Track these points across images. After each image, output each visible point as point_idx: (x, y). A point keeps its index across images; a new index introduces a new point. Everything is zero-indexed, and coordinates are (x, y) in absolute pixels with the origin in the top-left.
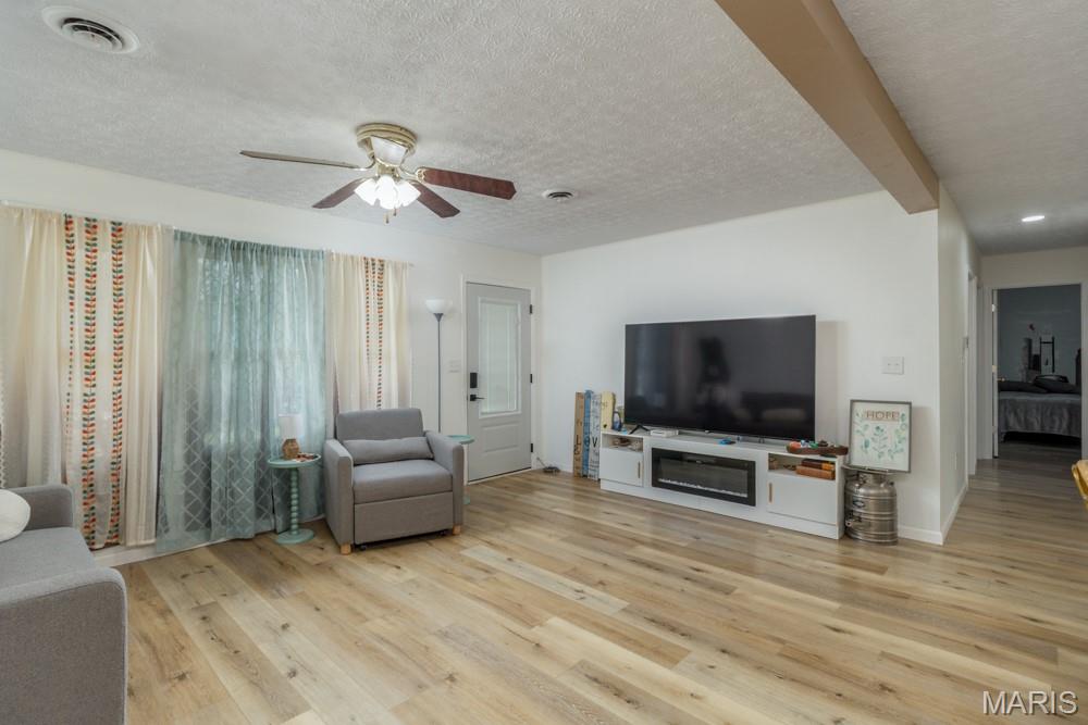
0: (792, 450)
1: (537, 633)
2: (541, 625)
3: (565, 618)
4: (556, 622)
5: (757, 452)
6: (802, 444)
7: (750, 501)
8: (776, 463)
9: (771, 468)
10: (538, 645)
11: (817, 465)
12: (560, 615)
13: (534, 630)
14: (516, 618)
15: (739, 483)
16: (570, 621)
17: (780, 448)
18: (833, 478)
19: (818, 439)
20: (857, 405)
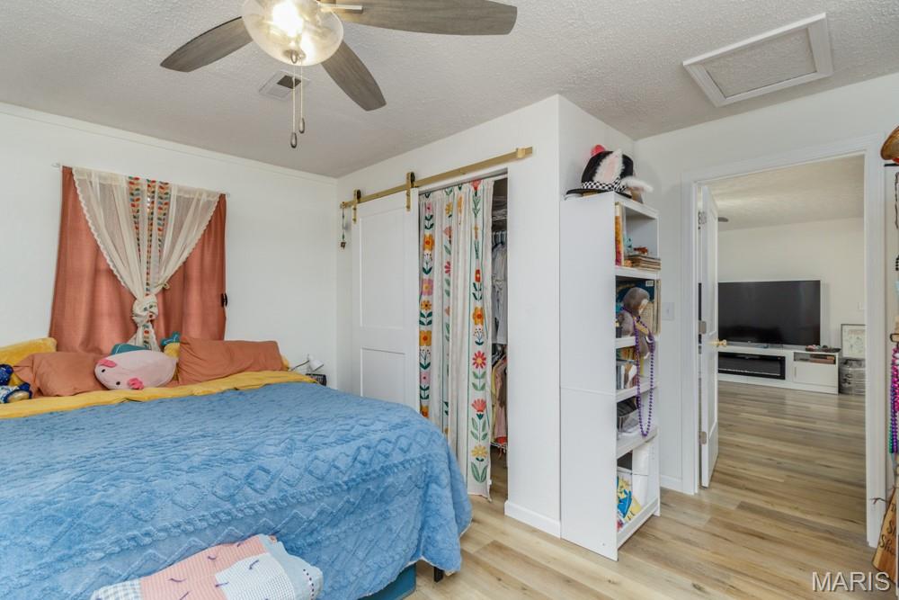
0: (807, 350)
5: (787, 352)
6: (814, 347)
7: (782, 377)
8: (797, 357)
9: (795, 360)
11: (824, 357)
15: (776, 367)
17: (801, 350)
18: (835, 363)
19: (822, 344)
20: (844, 327)
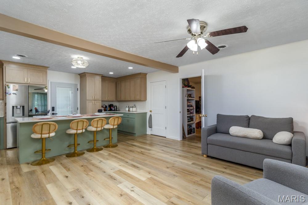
1: (149, 176)
2: (148, 178)
3: (141, 180)
4: (143, 179)
10: (149, 173)
12: (142, 181)
13: (150, 177)
14: (155, 180)
16: (139, 179)
